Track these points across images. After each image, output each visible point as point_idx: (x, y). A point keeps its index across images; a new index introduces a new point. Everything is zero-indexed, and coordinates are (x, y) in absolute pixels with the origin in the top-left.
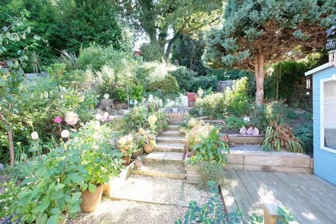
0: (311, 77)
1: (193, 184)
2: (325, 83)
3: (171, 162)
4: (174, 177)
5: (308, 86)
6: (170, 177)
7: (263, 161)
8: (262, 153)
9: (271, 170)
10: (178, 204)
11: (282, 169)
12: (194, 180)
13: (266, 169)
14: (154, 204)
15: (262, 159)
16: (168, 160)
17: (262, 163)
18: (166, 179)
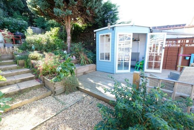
0: (95, 32)
1: (60, 94)
2: (101, 36)
3: (29, 89)
4: (43, 97)
5: (95, 37)
6: (39, 98)
7: (84, 70)
8: (82, 67)
9: (86, 73)
10: (67, 107)
11: (89, 72)
12: (61, 91)
13: (85, 73)
14: (49, 119)
15: (83, 69)
16: (25, 89)
17: (83, 71)
18: (36, 102)
